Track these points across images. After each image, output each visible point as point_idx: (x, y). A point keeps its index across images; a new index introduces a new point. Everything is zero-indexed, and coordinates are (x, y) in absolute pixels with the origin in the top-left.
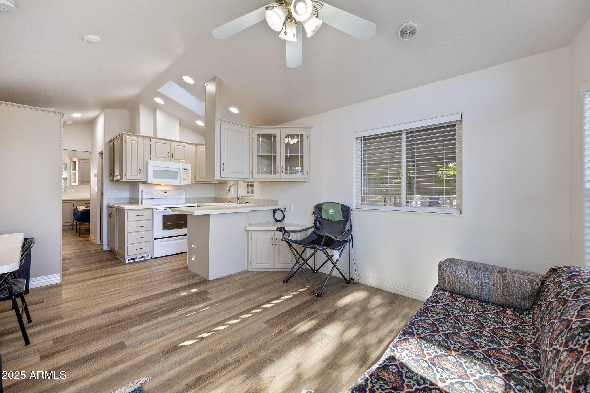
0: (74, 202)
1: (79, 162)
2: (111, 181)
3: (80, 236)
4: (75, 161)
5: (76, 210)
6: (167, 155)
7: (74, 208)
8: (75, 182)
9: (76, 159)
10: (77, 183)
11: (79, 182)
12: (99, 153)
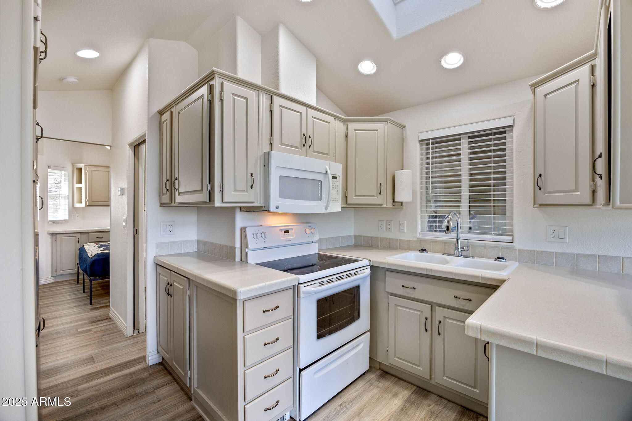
0: (78, 236)
1: (86, 170)
2: (162, 204)
3: (91, 304)
4: (81, 169)
5: (82, 251)
6: (301, 140)
7: (79, 246)
8: (81, 202)
9: (82, 165)
10: (83, 205)
11: (86, 202)
12: (130, 145)
